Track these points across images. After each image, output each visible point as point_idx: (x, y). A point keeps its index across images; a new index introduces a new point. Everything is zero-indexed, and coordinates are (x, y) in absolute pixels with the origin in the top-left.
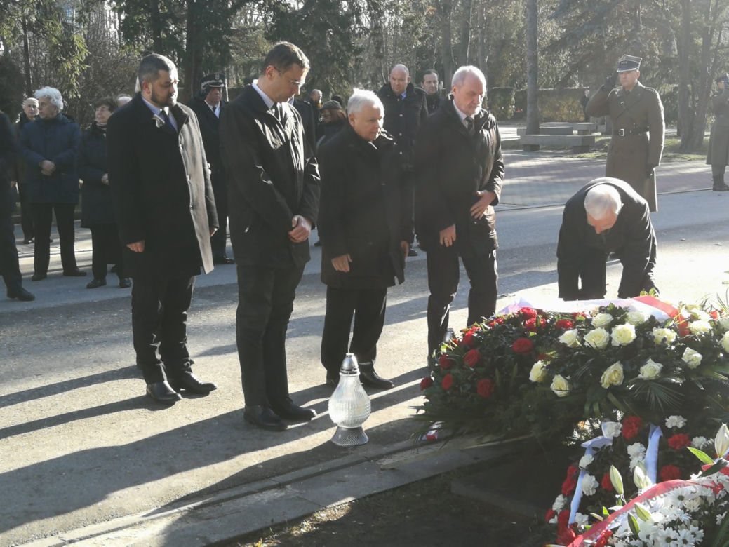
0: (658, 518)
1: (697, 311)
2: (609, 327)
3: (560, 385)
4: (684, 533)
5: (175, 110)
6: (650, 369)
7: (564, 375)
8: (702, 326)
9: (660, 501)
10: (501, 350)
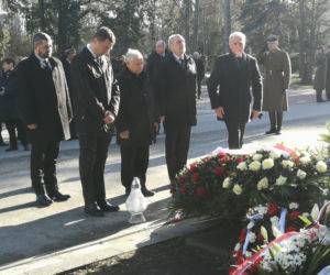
0: (284, 250)
1: (304, 152)
2: (261, 161)
3: (237, 189)
4: (296, 256)
5: (51, 60)
6: (281, 180)
7: (240, 184)
8: (306, 159)
9: (285, 242)
10: (210, 173)
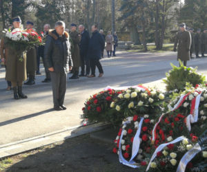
1: (153, 89)
2: (130, 93)
3: (118, 108)
7: (119, 105)
10: (103, 99)
